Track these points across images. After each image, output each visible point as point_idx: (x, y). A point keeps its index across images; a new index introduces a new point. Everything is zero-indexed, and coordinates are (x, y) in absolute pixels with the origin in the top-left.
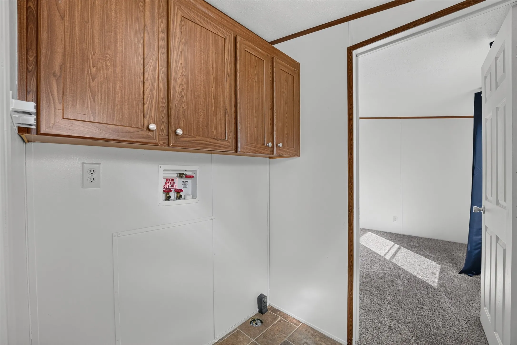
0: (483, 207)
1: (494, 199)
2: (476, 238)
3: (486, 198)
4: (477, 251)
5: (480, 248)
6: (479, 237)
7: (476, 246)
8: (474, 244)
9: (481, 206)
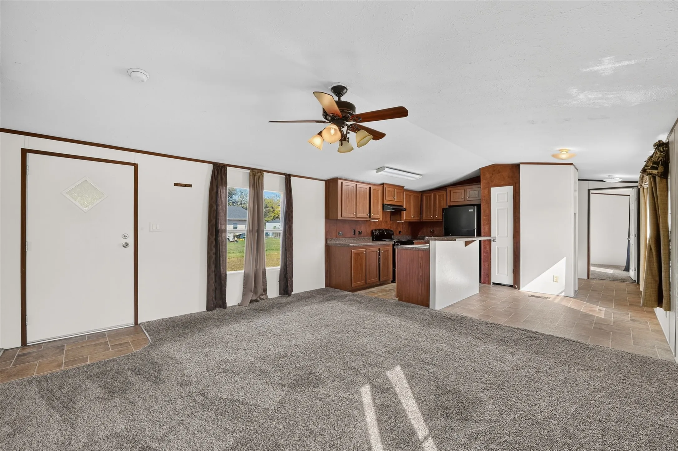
0: (630, 238)
3: (631, 235)
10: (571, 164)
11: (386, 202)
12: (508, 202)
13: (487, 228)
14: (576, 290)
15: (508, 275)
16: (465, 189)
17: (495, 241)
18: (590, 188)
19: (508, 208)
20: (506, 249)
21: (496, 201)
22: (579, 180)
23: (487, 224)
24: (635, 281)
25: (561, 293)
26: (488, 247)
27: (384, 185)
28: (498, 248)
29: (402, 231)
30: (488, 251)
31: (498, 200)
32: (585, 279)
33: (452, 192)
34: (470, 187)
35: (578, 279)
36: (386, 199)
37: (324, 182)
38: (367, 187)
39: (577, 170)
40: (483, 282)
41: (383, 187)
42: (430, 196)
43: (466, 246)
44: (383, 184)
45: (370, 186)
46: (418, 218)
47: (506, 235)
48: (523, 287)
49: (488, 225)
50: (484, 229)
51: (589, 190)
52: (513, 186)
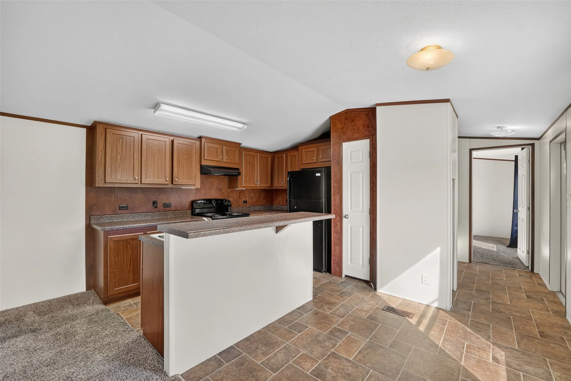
0: (518, 210)
1: (521, 206)
2: (515, 228)
3: (520, 206)
4: (516, 235)
5: (517, 233)
6: (516, 228)
7: (515, 232)
8: (514, 231)
9: (517, 209)
10: (447, 101)
11: (204, 163)
12: (363, 162)
13: (338, 198)
14: (455, 290)
15: (363, 267)
16: (318, 147)
17: (347, 217)
18: (471, 148)
19: (363, 171)
20: (361, 229)
21: (349, 162)
22: (459, 137)
23: (338, 193)
24: (528, 267)
25: (433, 302)
26: (339, 225)
27: (202, 139)
28: (351, 227)
29: (247, 200)
30: (339, 231)
31: (351, 160)
32: (465, 263)
33: (303, 151)
34: (324, 144)
35: (458, 261)
36: (205, 159)
37: (85, 130)
38: (168, 140)
39: (457, 116)
40: (335, 273)
41: (201, 141)
42: (282, 157)
43: (276, 233)
44: (200, 138)
45: (172, 138)
46: (267, 185)
47: (361, 209)
48: (380, 288)
49: (339, 195)
50: (335, 199)
51: (471, 150)
52: (369, 140)
